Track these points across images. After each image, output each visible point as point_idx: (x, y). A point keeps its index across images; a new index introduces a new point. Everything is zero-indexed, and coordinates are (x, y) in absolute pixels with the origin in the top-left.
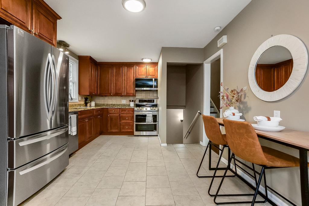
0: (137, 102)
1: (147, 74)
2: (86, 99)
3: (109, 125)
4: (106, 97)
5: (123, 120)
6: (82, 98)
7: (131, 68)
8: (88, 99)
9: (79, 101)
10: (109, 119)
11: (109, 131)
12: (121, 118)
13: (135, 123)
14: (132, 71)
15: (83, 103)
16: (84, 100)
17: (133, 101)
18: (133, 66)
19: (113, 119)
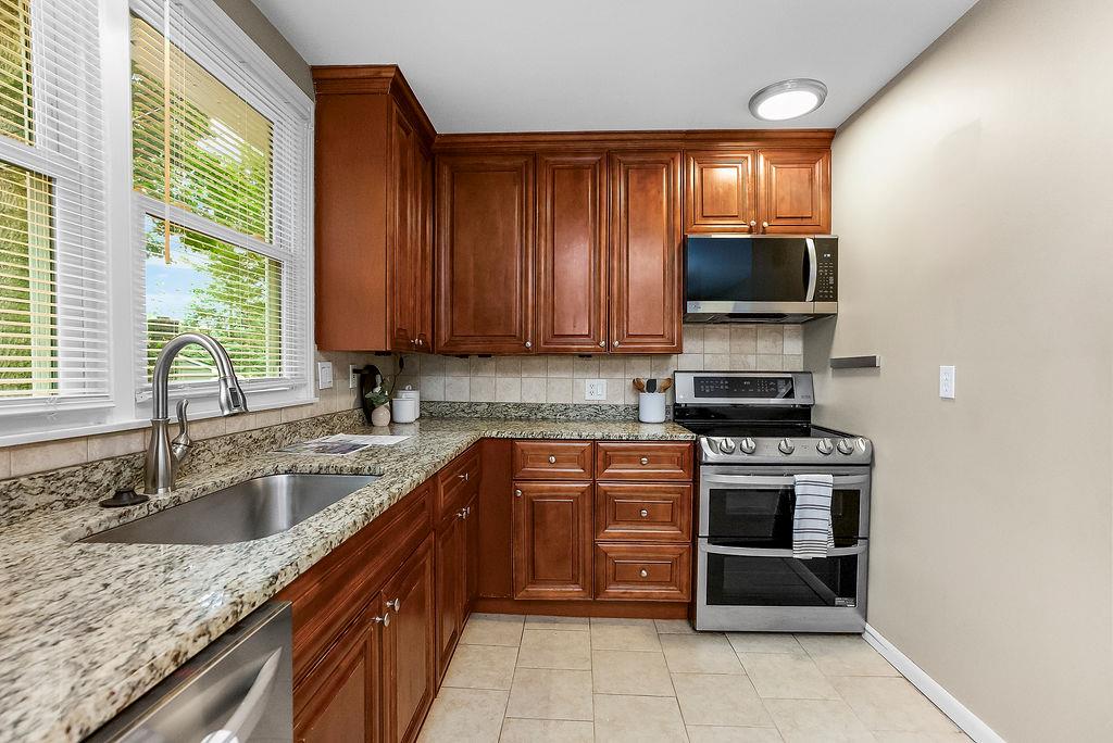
0: (685, 394)
1: (756, 206)
2: (367, 378)
3: (520, 553)
4: (482, 360)
5: (616, 521)
6: (340, 371)
7: (657, 172)
8: (378, 379)
9: (320, 392)
10: (523, 515)
11: (520, 596)
12: (601, 507)
13: (705, 548)
14: (660, 192)
15: (346, 401)
16: (353, 382)
17: (651, 386)
18: (666, 158)
19: (551, 515)
